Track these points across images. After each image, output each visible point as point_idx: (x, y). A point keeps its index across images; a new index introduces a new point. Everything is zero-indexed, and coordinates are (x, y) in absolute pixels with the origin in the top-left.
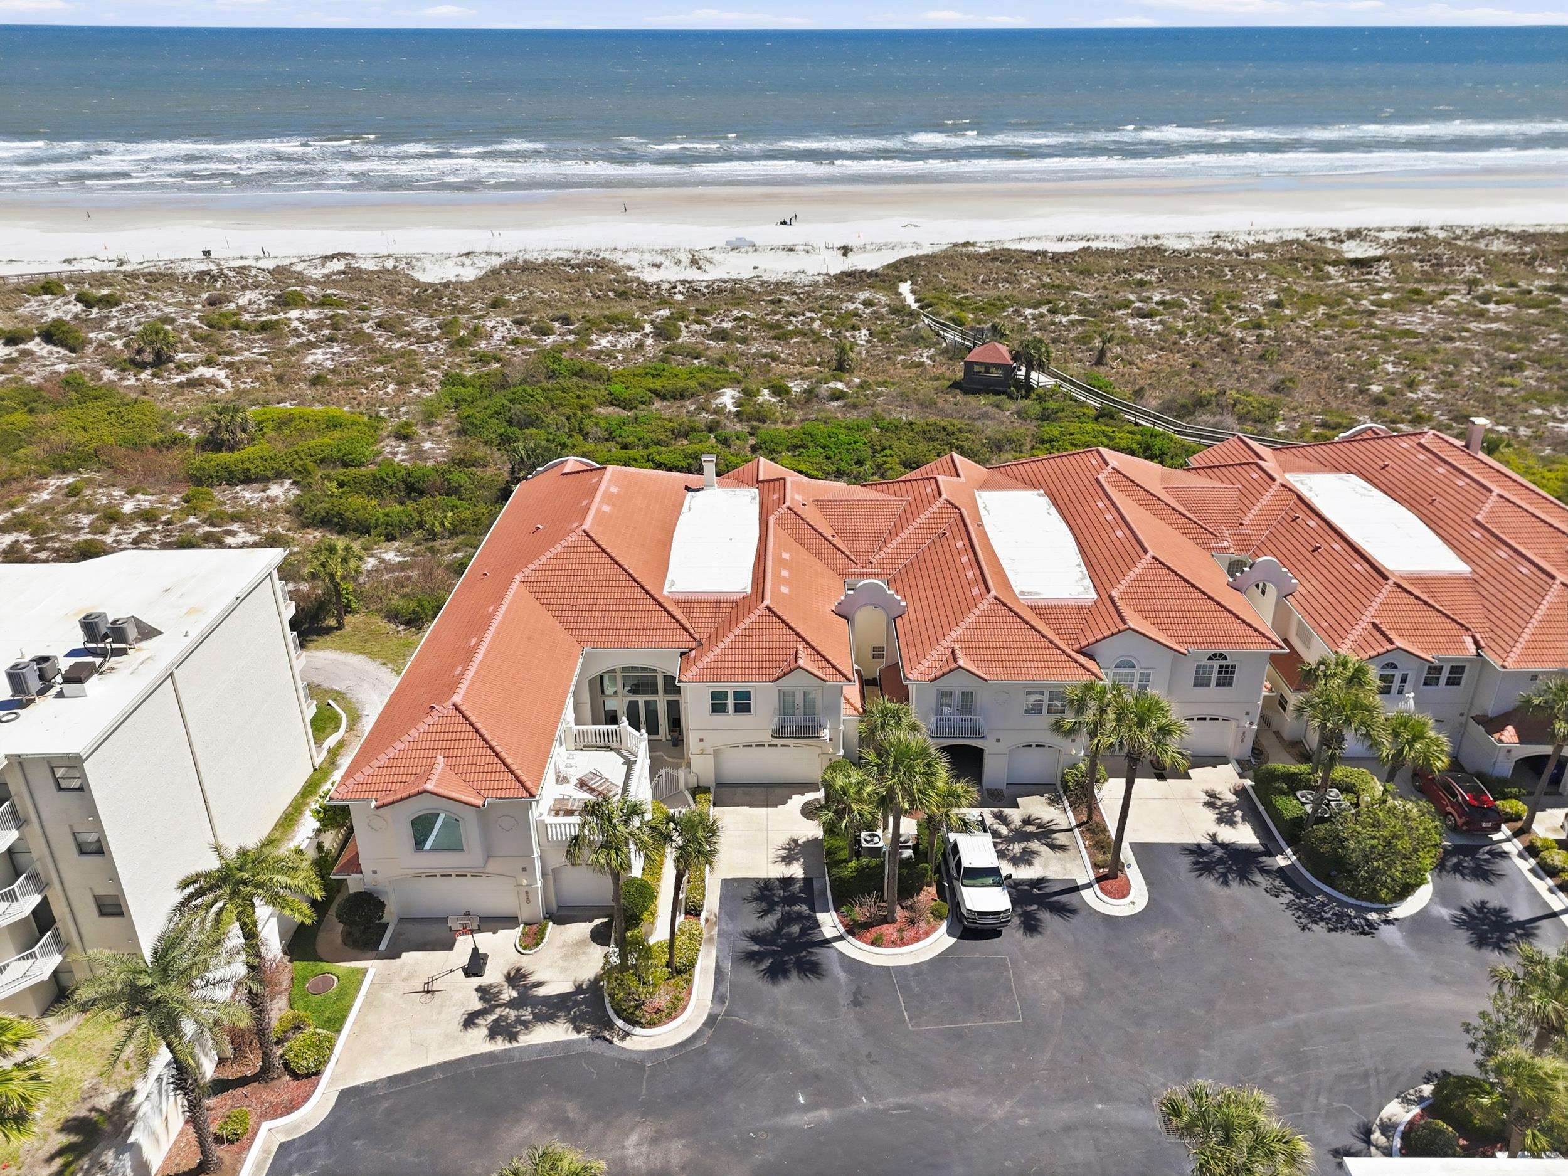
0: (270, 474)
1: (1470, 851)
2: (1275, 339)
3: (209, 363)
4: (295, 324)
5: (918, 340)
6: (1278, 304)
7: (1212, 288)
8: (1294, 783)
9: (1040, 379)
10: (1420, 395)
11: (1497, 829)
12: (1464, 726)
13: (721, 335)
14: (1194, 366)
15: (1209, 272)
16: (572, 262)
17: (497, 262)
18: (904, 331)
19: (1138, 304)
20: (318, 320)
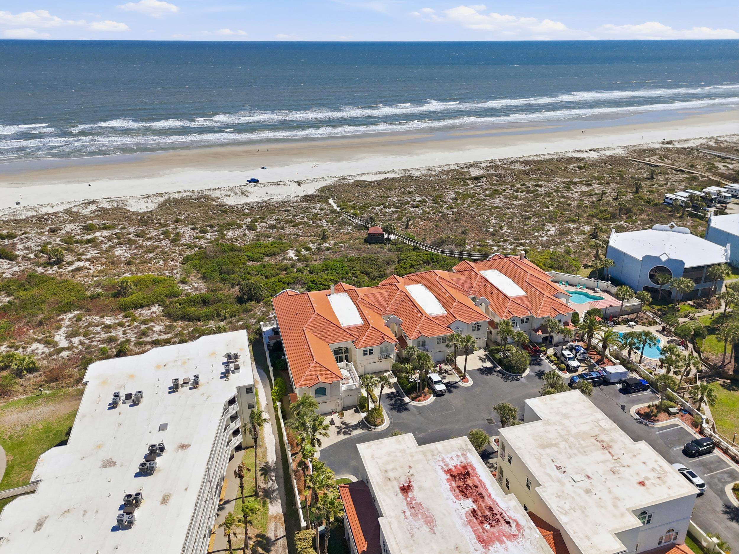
0: (150, 303)
1: (536, 360)
2: (458, 212)
3: (79, 260)
4: (100, 238)
5: (344, 223)
6: (456, 199)
7: (434, 193)
8: (497, 351)
9: (392, 237)
10: (504, 231)
11: (541, 354)
12: (531, 332)
13: (273, 227)
14: (436, 226)
15: (431, 186)
16: (193, 197)
17: (161, 199)
18: (338, 220)
19: (412, 202)
20: (110, 236)
